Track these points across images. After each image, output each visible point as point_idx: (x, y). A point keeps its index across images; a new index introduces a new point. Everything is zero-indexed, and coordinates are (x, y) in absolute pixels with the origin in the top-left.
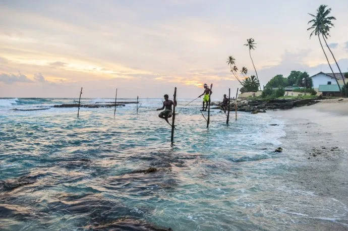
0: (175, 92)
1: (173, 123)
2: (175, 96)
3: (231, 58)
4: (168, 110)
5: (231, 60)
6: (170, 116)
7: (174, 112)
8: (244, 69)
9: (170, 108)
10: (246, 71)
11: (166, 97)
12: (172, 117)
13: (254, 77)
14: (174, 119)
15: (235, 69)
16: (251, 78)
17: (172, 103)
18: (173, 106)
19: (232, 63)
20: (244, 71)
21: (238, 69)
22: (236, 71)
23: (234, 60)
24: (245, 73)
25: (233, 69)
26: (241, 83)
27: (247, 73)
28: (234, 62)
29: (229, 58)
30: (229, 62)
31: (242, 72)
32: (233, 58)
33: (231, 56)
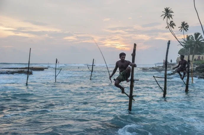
2: (134, 55)
3: (167, 11)
5: (168, 13)
8: (183, 24)
10: (187, 26)
13: (198, 34)
14: (132, 87)
15: (172, 24)
16: (194, 36)
20: (184, 27)
21: (175, 24)
22: (173, 28)
23: (172, 12)
24: (185, 29)
25: (169, 25)
26: (180, 43)
27: (188, 30)
28: (171, 16)
29: (165, 10)
30: (164, 16)
31: (180, 28)
32: (171, 10)
33: (167, 8)
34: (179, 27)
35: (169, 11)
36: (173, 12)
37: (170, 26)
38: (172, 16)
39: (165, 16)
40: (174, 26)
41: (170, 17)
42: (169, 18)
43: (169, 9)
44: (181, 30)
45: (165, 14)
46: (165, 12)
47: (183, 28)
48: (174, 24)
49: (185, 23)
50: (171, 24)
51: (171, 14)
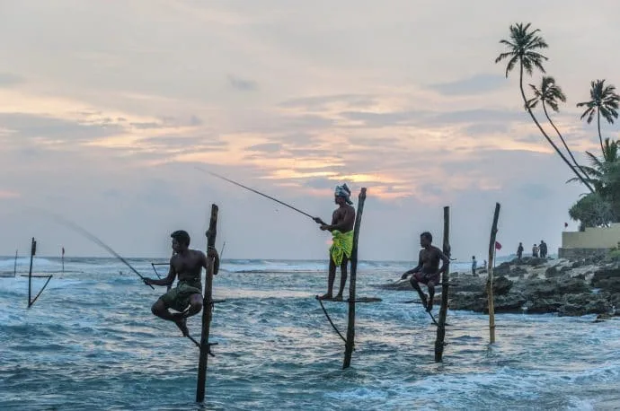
0: (213, 223)
1: (205, 333)
2: (211, 235)
3: (521, 37)
4: (186, 286)
5: (524, 46)
6: (194, 311)
7: (208, 293)
8: (599, 91)
9: (194, 281)
10: (613, 102)
11: (181, 239)
12: (201, 313)
14: (206, 320)
15: (550, 92)
17: (200, 261)
18: (204, 273)
19: (526, 63)
20: (599, 104)
21: (564, 91)
22: (555, 107)
23: (542, 45)
24: (605, 113)
25: (537, 93)
26: (578, 175)
27: (616, 115)
28: (537, 59)
29: (510, 33)
30: (509, 58)
31: (586, 108)
32: (537, 34)
33: (521, 27)
34: (581, 105)
35: (529, 37)
36: (545, 45)
37: (543, 99)
38: (543, 60)
39: (514, 60)
40: (557, 101)
41: (533, 64)
42: (529, 67)
43: (528, 32)
44: (587, 117)
45: (510, 50)
46: (512, 41)
47: (596, 108)
48: (556, 92)
49: (603, 89)
50: (543, 89)
51: (537, 50)
